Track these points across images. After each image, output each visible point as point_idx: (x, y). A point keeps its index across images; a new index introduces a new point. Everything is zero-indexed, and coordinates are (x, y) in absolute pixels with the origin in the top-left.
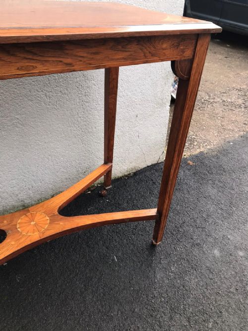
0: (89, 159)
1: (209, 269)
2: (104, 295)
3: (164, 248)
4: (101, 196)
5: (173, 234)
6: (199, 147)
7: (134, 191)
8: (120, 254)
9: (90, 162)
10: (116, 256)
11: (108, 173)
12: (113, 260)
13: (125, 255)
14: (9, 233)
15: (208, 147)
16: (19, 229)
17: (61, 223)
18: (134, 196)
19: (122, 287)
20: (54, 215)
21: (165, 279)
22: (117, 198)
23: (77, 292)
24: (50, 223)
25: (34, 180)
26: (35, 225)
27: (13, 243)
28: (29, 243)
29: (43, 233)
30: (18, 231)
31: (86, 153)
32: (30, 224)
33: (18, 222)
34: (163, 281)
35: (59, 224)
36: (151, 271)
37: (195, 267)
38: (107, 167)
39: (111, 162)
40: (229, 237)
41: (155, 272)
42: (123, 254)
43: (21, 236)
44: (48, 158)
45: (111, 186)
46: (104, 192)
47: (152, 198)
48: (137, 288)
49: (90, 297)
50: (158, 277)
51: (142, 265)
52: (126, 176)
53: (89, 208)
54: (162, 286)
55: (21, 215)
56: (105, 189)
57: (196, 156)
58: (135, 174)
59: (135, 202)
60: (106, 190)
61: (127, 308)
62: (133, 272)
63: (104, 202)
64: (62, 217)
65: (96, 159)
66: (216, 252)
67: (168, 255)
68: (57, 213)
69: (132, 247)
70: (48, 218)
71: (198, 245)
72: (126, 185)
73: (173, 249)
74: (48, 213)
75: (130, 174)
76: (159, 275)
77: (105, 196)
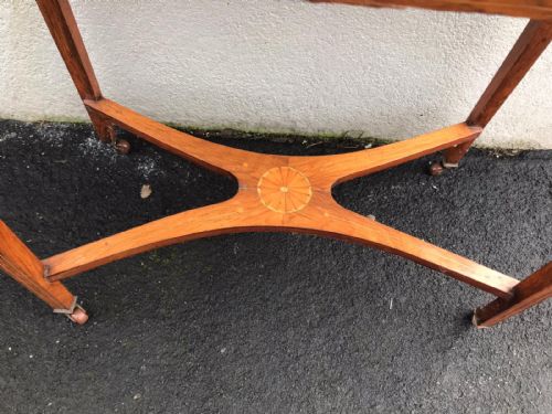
0: (442, 96)
2: (343, 351)
3: (488, 337)
5: (523, 320)
7: (498, 191)
8: (403, 299)
9: (441, 102)
10: (395, 301)
12: (386, 303)
13: (410, 308)
14: (243, 188)
16: (259, 190)
17: (326, 215)
18: (491, 202)
19: (376, 358)
20: (322, 193)
21: (456, 389)
22: (456, 192)
23: (305, 320)
24: (310, 204)
25: (324, 97)
26: (286, 195)
27: (240, 210)
28: (264, 224)
29: (291, 217)
30: (257, 192)
31: (443, 81)
32: (279, 190)
33: (265, 175)
34: (450, 391)
35: (322, 214)
36: (440, 362)
37: (526, 404)
38: (467, 133)
39: (483, 126)
41: (445, 366)
42: (408, 303)
43: (256, 205)
44: (365, 68)
45: (456, 165)
46: (437, 169)
47: (526, 225)
48: (400, 374)
49: (321, 341)
50: (446, 378)
51: (429, 340)
52: (500, 151)
53: (395, 185)
54: (442, 398)
55: (273, 165)
56: (442, 165)
58: (523, 155)
59: (487, 215)
60: (444, 168)
61: (366, 394)
62: (407, 344)
63: (428, 185)
64: (334, 202)
65: (456, 98)
67: (488, 352)
68: (329, 190)
69: (430, 299)
70: (310, 193)
72: (487, 171)
73: (505, 346)
74: (316, 183)
75: (510, 150)
76: (450, 377)
77: (436, 176)
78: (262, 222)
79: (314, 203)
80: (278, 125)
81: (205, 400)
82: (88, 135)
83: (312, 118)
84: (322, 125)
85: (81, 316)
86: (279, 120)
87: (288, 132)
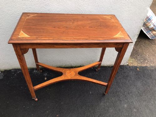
1: (119, 110)
4: (95, 71)
6: (147, 64)
8: (93, 92)
11: (100, 64)
12: (90, 93)
15: (151, 65)
16: (66, 74)
17: (77, 77)
18: (107, 75)
22: (101, 74)
26: (71, 74)
27: (63, 77)
29: (72, 77)
32: (69, 74)
33: (67, 72)
37: (115, 107)
39: (102, 61)
40: (134, 103)
41: (101, 102)
43: (66, 76)
45: (100, 69)
46: (97, 70)
52: (108, 66)
53: (90, 73)
55: (68, 70)
57: (143, 67)
58: (112, 67)
63: (96, 73)
64: (78, 75)
66: (126, 106)
68: (78, 73)
71: (120, 100)
72: (106, 70)
73: (111, 98)
74: (75, 72)
75: (110, 66)
76: (102, 104)
77: (97, 71)
78: (67, 79)
79: (75, 75)
80: (68, 65)
81: (60, 111)
82: (34, 70)
83: (74, 63)
84: (76, 64)
85: (37, 99)
86: (68, 64)
87: (70, 66)
